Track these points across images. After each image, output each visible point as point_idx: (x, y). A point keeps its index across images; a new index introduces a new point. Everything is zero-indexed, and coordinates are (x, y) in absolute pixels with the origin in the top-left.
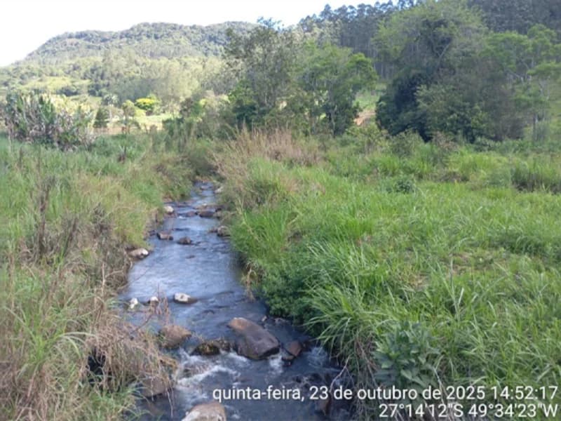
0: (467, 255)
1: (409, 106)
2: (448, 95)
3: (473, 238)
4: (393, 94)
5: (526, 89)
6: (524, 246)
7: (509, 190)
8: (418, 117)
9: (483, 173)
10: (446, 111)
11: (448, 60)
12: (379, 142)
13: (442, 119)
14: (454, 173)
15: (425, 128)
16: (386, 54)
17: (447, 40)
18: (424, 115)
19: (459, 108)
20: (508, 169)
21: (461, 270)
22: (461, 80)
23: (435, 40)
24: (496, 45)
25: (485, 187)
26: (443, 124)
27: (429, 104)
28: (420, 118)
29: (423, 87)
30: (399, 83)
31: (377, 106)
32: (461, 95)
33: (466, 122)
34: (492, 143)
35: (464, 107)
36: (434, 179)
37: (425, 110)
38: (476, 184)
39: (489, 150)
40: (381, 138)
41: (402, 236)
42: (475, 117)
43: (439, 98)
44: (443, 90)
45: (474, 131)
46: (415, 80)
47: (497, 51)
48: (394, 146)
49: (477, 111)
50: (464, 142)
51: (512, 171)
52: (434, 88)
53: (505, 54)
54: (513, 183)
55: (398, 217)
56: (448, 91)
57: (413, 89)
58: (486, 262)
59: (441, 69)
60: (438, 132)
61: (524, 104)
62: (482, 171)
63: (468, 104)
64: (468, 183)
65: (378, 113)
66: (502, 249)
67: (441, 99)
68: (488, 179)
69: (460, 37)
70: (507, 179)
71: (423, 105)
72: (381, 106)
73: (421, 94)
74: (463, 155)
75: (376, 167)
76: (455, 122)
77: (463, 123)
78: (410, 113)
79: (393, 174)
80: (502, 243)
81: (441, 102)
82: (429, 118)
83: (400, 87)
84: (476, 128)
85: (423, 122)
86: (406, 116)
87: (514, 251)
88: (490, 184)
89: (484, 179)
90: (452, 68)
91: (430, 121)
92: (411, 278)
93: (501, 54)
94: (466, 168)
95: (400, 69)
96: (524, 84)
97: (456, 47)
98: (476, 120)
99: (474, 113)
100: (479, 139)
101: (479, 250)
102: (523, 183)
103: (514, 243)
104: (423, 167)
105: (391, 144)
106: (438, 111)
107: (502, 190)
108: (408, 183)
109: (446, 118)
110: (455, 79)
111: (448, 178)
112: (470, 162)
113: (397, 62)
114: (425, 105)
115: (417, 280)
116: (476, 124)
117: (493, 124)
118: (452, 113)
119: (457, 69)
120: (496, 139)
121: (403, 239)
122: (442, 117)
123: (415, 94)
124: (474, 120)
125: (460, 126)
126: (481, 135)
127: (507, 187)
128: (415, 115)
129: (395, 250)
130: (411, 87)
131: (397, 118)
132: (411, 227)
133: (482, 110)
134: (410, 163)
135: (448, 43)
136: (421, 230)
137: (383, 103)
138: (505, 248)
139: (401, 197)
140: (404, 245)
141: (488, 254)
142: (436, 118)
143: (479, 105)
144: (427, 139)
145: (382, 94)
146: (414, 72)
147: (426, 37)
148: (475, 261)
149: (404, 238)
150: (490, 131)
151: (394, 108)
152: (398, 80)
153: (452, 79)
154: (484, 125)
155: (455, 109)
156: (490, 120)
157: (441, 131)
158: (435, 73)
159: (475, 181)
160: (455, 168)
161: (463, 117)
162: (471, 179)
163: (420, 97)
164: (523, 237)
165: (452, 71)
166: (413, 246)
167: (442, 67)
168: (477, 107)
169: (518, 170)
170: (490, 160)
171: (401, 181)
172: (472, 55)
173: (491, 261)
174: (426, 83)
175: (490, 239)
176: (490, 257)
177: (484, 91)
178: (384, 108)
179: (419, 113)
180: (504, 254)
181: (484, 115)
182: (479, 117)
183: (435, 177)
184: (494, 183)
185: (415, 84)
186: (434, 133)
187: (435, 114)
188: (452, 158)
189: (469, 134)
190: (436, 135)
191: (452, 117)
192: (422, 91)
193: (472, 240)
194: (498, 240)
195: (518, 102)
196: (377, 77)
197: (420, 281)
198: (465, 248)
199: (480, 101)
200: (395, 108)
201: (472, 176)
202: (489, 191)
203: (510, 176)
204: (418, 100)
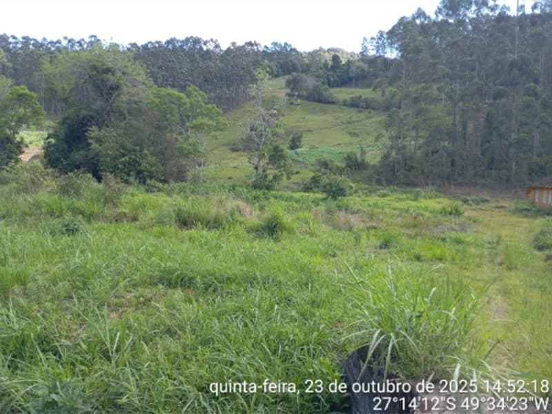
0: (129, 296)
1: (80, 146)
2: (119, 138)
3: (135, 278)
4: (62, 132)
5: (187, 139)
6: (179, 280)
7: (172, 229)
8: (89, 157)
9: (151, 214)
10: (119, 154)
11: (117, 106)
12: (45, 182)
13: (114, 161)
14: (125, 214)
15: (98, 168)
16: (52, 91)
17: (116, 88)
18: (97, 155)
19: (129, 151)
20: (171, 210)
21: (122, 312)
22: (131, 126)
23: (103, 85)
24: (160, 98)
25: (153, 225)
26: (115, 166)
27: (100, 145)
28: (93, 158)
29: (94, 128)
30: (69, 121)
31: (45, 143)
32: (131, 140)
33: (137, 164)
34: (161, 185)
35: (135, 151)
36: (105, 219)
37: (97, 150)
38: (145, 223)
39: (159, 191)
40: (46, 178)
41: (61, 284)
42: (145, 160)
43: (111, 141)
44: (114, 134)
45: (146, 173)
46: (86, 121)
47: (161, 104)
48: (62, 186)
49: (146, 155)
50: (135, 184)
51: (174, 211)
52: (105, 130)
53: (168, 108)
54: (176, 222)
55: (61, 262)
56: (119, 135)
57: (84, 129)
58: (146, 300)
59: (111, 114)
60: (108, 174)
61: (186, 152)
62: (150, 212)
63: (138, 148)
64: (138, 223)
65: (47, 150)
66: (161, 286)
67: (113, 142)
68: (155, 218)
69: (127, 86)
70: (171, 218)
71: (95, 146)
72: (49, 142)
73: (93, 134)
74: (134, 196)
75: (40, 208)
76: (127, 165)
77: (134, 166)
78: (82, 152)
79: (60, 215)
80: (161, 280)
81: (112, 144)
82: (102, 159)
83: (70, 126)
84: (147, 171)
85: (95, 162)
86: (78, 156)
87: (172, 286)
88: (157, 223)
89: (152, 219)
90: (121, 114)
91: (102, 162)
92: (70, 330)
93: (165, 106)
94: (136, 208)
95: (70, 108)
96: (185, 135)
97: (124, 95)
98: (146, 163)
99: (143, 157)
100: (149, 181)
101: (140, 289)
102: (185, 222)
103: (171, 279)
104: (94, 208)
105: (58, 184)
106: (110, 152)
107: (167, 229)
108: (75, 225)
109: (118, 159)
110: (125, 124)
111: (119, 218)
112: (139, 203)
113: (65, 100)
114: (97, 146)
115: (76, 330)
116: (146, 167)
117: (162, 168)
118: (124, 155)
119: (127, 115)
120: (165, 181)
121: (63, 287)
122: (114, 159)
123: (86, 134)
124: (144, 164)
125: (132, 168)
126: (151, 178)
127: (171, 226)
128: (87, 156)
129: (52, 300)
130: (82, 127)
131: (68, 157)
132: (73, 273)
133: (151, 154)
134: (80, 204)
135: (117, 89)
136: (83, 276)
137: (53, 141)
138: (163, 284)
139: (66, 239)
140: (63, 294)
141: (148, 292)
142: (108, 159)
143: (148, 150)
144: (99, 179)
145: (51, 131)
146: (84, 112)
147: (95, 81)
148: (135, 300)
149: (64, 285)
150: (159, 175)
151: (64, 146)
152: (68, 118)
153: (123, 124)
154: (154, 168)
155: (126, 153)
156: (159, 164)
157: (111, 173)
158: (106, 117)
159: (144, 221)
160: (125, 208)
161: (135, 161)
162: (140, 219)
163: (91, 138)
164: (179, 272)
165: (122, 116)
166: (73, 294)
167: (113, 111)
168: (146, 152)
169: (180, 210)
170: (157, 201)
171: (66, 223)
172: (140, 104)
173: (150, 300)
174: (97, 124)
175: (151, 277)
176: (149, 296)
177: (152, 138)
178: (54, 145)
179: (91, 154)
180: (163, 290)
181: (152, 159)
182: (149, 161)
183: (106, 217)
184: (160, 222)
185: (86, 125)
186: (104, 174)
187: (108, 155)
188: (123, 199)
189: (141, 176)
190: (106, 176)
191: (123, 159)
192: (94, 132)
193: (135, 280)
194: (158, 277)
195: (181, 149)
196: (45, 113)
197: (79, 331)
198: (128, 289)
199: (149, 146)
200: (66, 146)
201: (141, 216)
202: (156, 229)
203: (174, 215)
204: (90, 141)
